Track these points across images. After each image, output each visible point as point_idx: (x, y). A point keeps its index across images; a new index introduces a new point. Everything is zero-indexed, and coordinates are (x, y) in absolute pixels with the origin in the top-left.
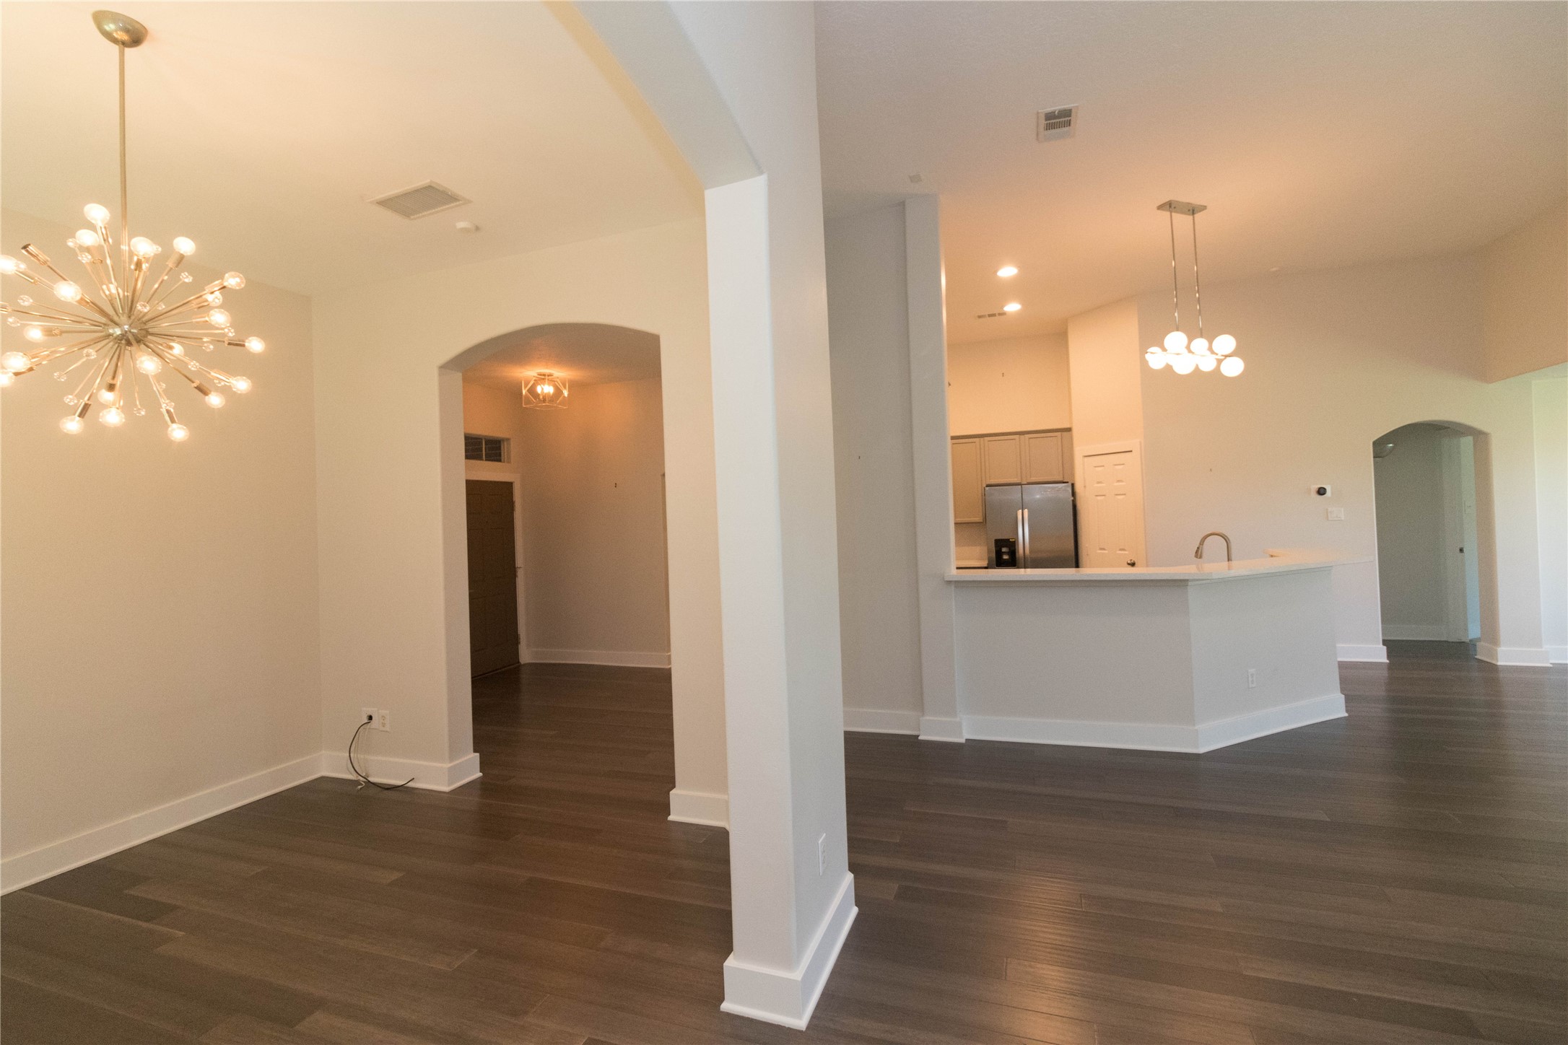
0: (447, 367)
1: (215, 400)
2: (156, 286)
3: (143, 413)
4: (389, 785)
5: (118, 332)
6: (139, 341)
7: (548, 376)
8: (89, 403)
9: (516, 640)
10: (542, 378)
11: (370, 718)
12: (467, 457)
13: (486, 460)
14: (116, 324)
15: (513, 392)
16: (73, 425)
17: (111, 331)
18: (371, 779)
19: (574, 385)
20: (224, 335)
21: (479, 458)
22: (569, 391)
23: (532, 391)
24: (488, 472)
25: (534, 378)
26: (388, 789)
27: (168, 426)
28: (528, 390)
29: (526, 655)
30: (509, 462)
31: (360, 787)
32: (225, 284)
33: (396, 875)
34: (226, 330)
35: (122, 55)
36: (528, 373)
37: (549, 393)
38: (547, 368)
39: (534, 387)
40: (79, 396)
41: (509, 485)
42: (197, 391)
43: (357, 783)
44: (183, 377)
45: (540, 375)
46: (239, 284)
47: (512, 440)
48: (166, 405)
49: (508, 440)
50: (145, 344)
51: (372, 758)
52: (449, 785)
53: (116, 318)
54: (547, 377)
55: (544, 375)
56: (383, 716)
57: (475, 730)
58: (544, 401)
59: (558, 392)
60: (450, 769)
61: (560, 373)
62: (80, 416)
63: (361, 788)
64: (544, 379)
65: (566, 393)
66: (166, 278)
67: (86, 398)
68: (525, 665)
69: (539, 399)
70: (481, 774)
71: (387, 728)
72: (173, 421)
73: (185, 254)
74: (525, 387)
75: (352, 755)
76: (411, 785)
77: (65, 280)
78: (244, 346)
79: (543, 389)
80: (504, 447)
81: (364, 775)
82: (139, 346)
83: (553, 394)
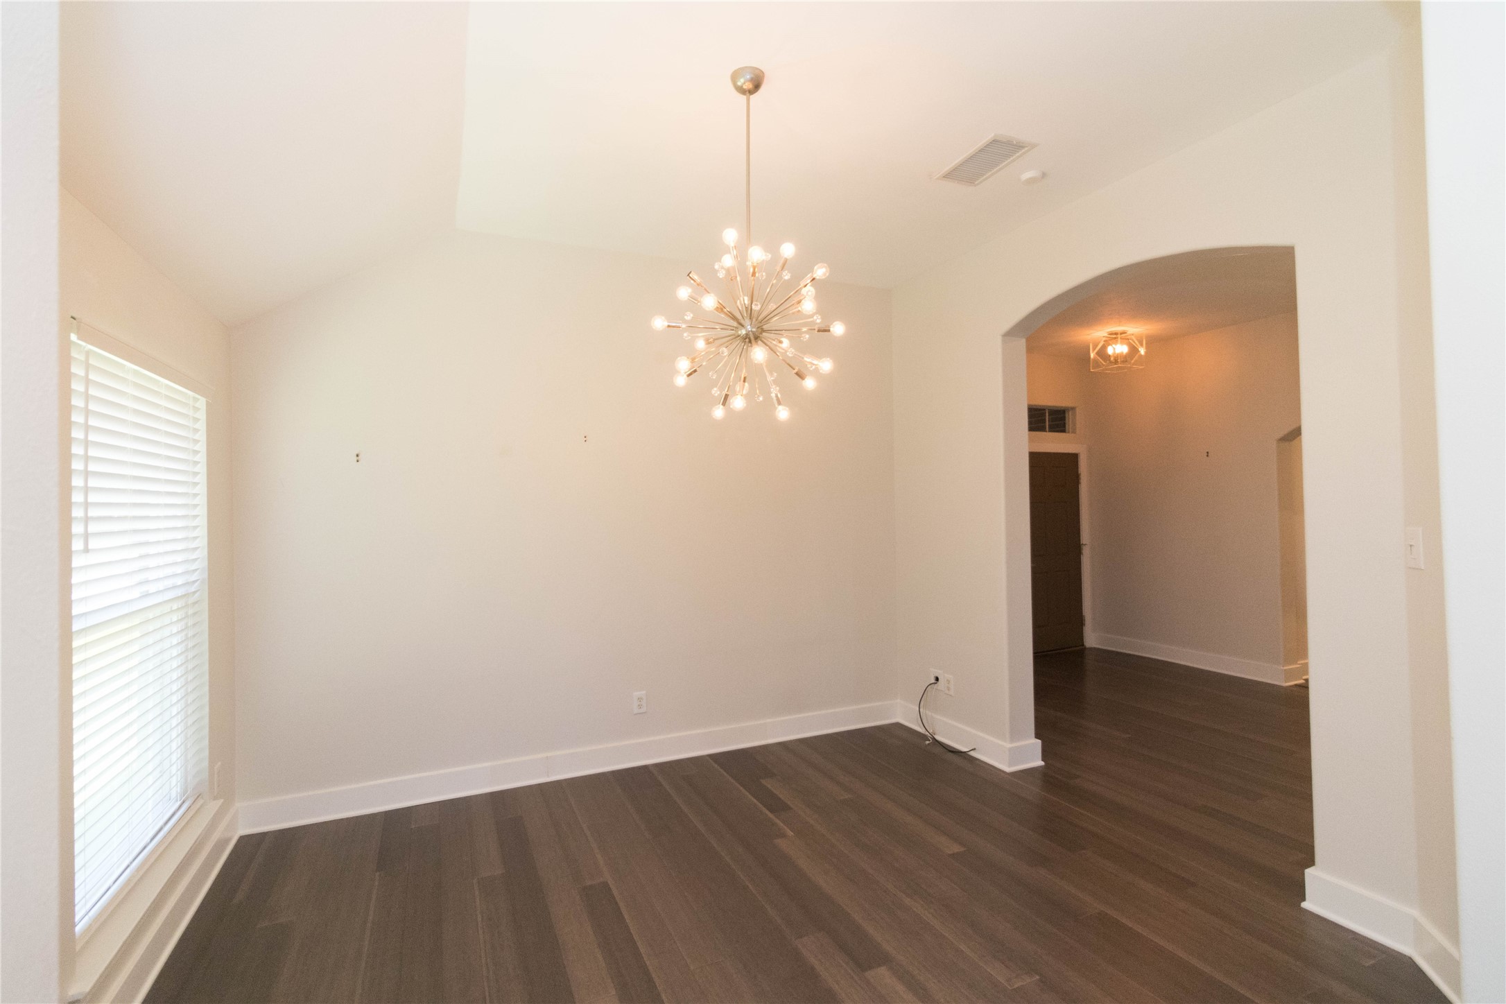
0: (1010, 334)
1: (810, 384)
2: (768, 290)
3: (761, 399)
4: (954, 748)
5: (743, 332)
6: (756, 338)
7: (1121, 334)
8: (728, 393)
9: (1080, 622)
10: (1114, 337)
11: (937, 679)
12: (1031, 429)
13: (1050, 431)
14: (743, 326)
15: (1080, 358)
16: (719, 412)
17: (740, 333)
18: (938, 738)
19: (1152, 341)
20: (814, 323)
21: (1042, 429)
22: (1146, 349)
23: (1102, 353)
24: (1053, 443)
25: (1104, 339)
26: (950, 751)
27: (776, 408)
28: (1097, 353)
29: (1092, 638)
30: (1074, 432)
31: (927, 742)
32: (814, 276)
33: (956, 848)
34: (815, 318)
35: (748, 100)
36: (1095, 334)
37: (1122, 353)
38: (1119, 326)
39: (1104, 348)
40: (721, 389)
41: (1074, 457)
42: (797, 376)
43: (924, 737)
44: (786, 365)
45: (1110, 334)
46: (825, 274)
47: (1077, 409)
48: (775, 391)
49: (1073, 409)
50: (762, 341)
51: (938, 717)
52: (1010, 765)
53: (742, 321)
54: (1119, 336)
55: (1116, 334)
56: (947, 680)
57: (1036, 710)
58: (1116, 362)
59: (1134, 350)
60: (1010, 749)
61: (1135, 329)
62: (722, 404)
63: (928, 744)
64: (1115, 338)
65: (1142, 351)
66: (774, 282)
67: (726, 390)
68: (1091, 649)
69: (1110, 360)
70: (1042, 763)
71: (952, 692)
72: (779, 403)
73: (788, 258)
74: (1094, 349)
75: (921, 710)
76: (972, 753)
77: (709, 293)
78: (829, 331)
79: (1114, 349)
80: (1069, 416)
81: (931, 731)
82: (757, 342)
83: (1127, 354)
